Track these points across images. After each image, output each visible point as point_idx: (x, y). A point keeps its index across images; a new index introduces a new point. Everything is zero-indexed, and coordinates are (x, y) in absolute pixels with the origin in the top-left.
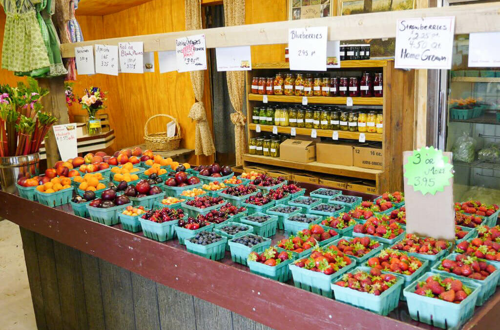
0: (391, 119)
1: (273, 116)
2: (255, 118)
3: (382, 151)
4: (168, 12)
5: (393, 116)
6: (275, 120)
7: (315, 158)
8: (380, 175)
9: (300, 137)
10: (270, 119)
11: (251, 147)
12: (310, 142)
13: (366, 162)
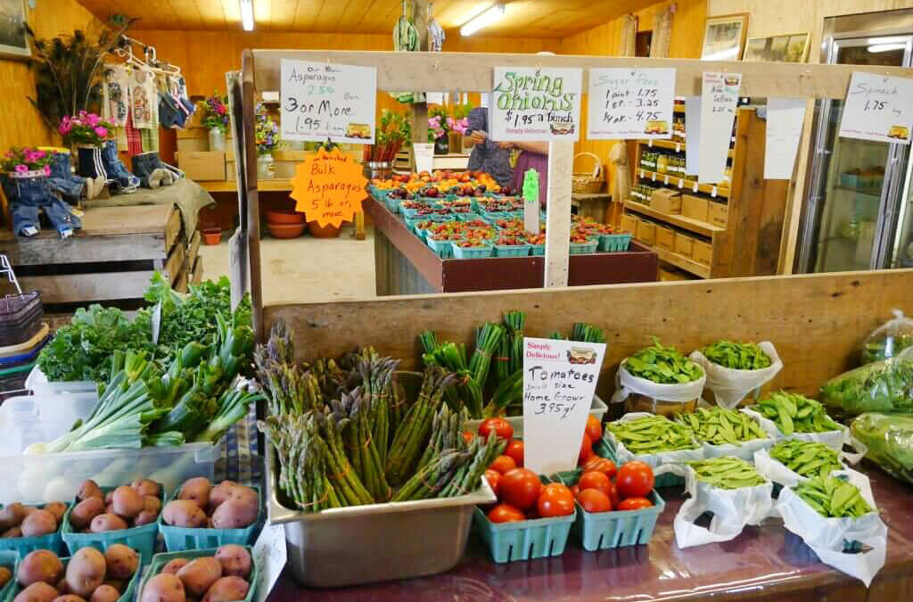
0: (745, 174)
1: (655, 162)
2: (643, 162)
3: (727, 207)
4: (611, 39)
5: (748, 170)
6: (658, 166)
7: (679, 211)
8: (718, 233)
9: (670, 186)
10: (653, 165)
11: (633, 193)
12: (677, 193)
13: (716, 219)
